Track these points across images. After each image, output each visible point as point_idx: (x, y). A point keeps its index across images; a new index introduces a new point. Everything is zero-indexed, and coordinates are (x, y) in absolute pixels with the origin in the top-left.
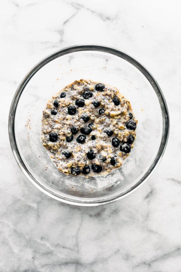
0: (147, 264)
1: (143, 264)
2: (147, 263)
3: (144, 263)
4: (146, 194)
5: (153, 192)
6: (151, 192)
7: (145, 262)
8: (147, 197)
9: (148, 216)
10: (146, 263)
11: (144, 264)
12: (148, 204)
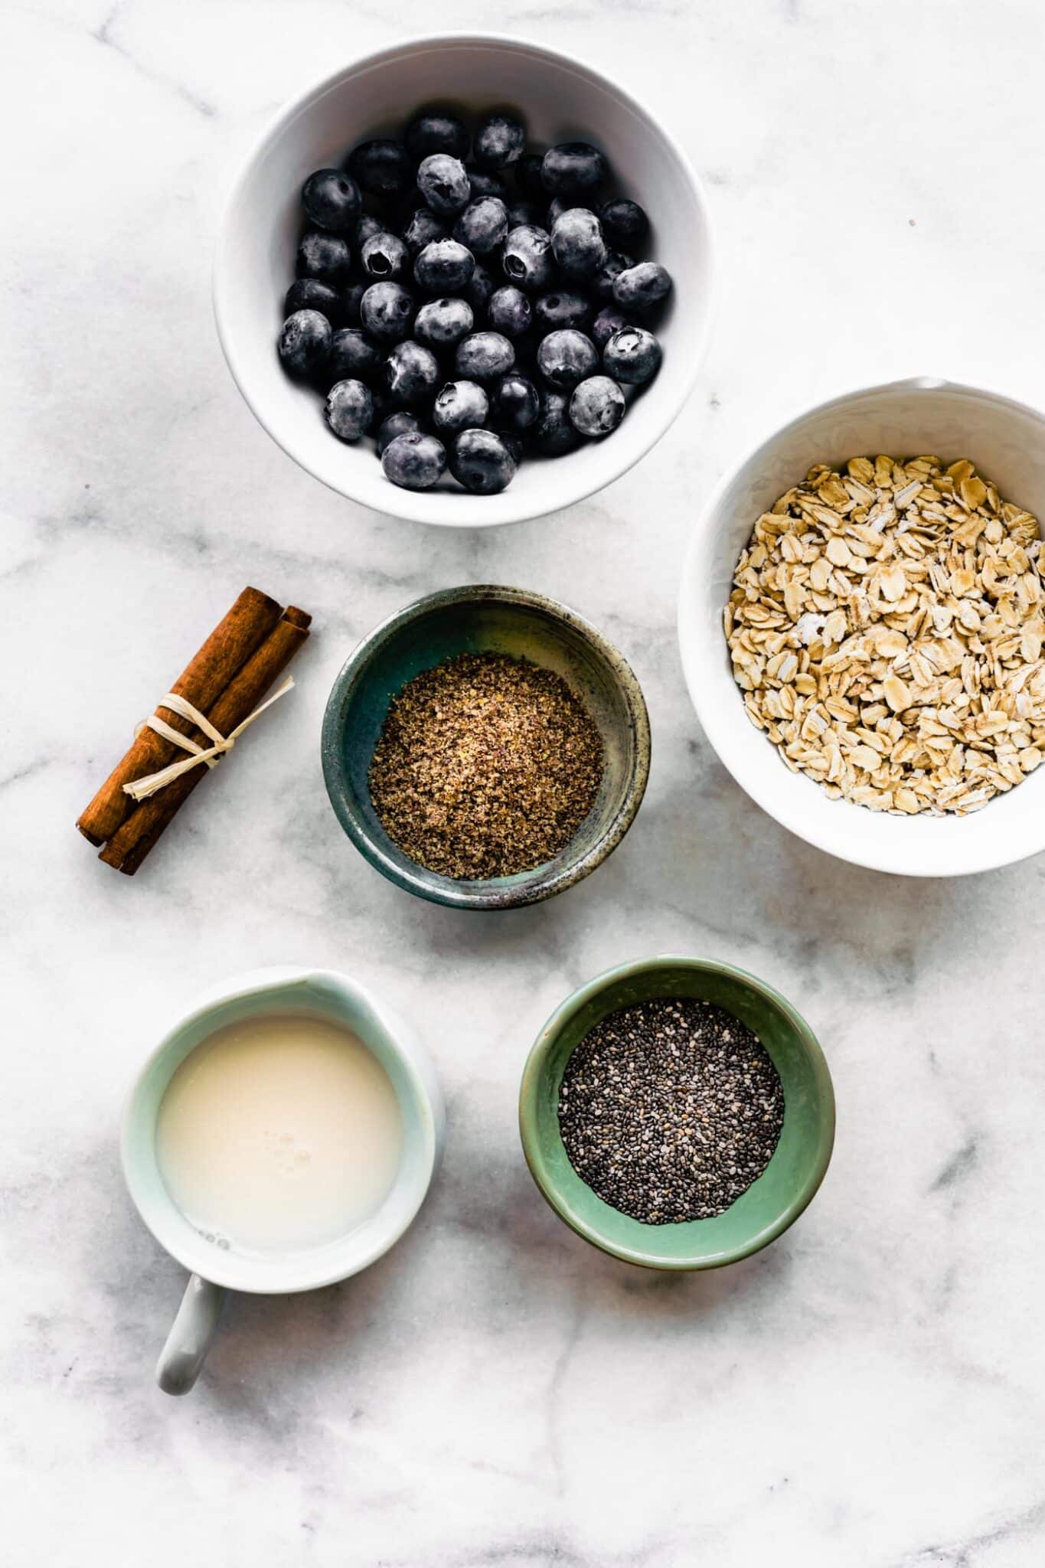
0: (948, 1556)
1: (923, 1555)
2: (948, 1551)
3: (931, 1550)
4: (938, 1162)
5: (978, 1153)
6: (968, 1154)
7: (939, 1547)
8: (946, 1178)
9: (949, 1286)
10: (941, 1551)
11: (929, 1554)
12: (951, 1217)
